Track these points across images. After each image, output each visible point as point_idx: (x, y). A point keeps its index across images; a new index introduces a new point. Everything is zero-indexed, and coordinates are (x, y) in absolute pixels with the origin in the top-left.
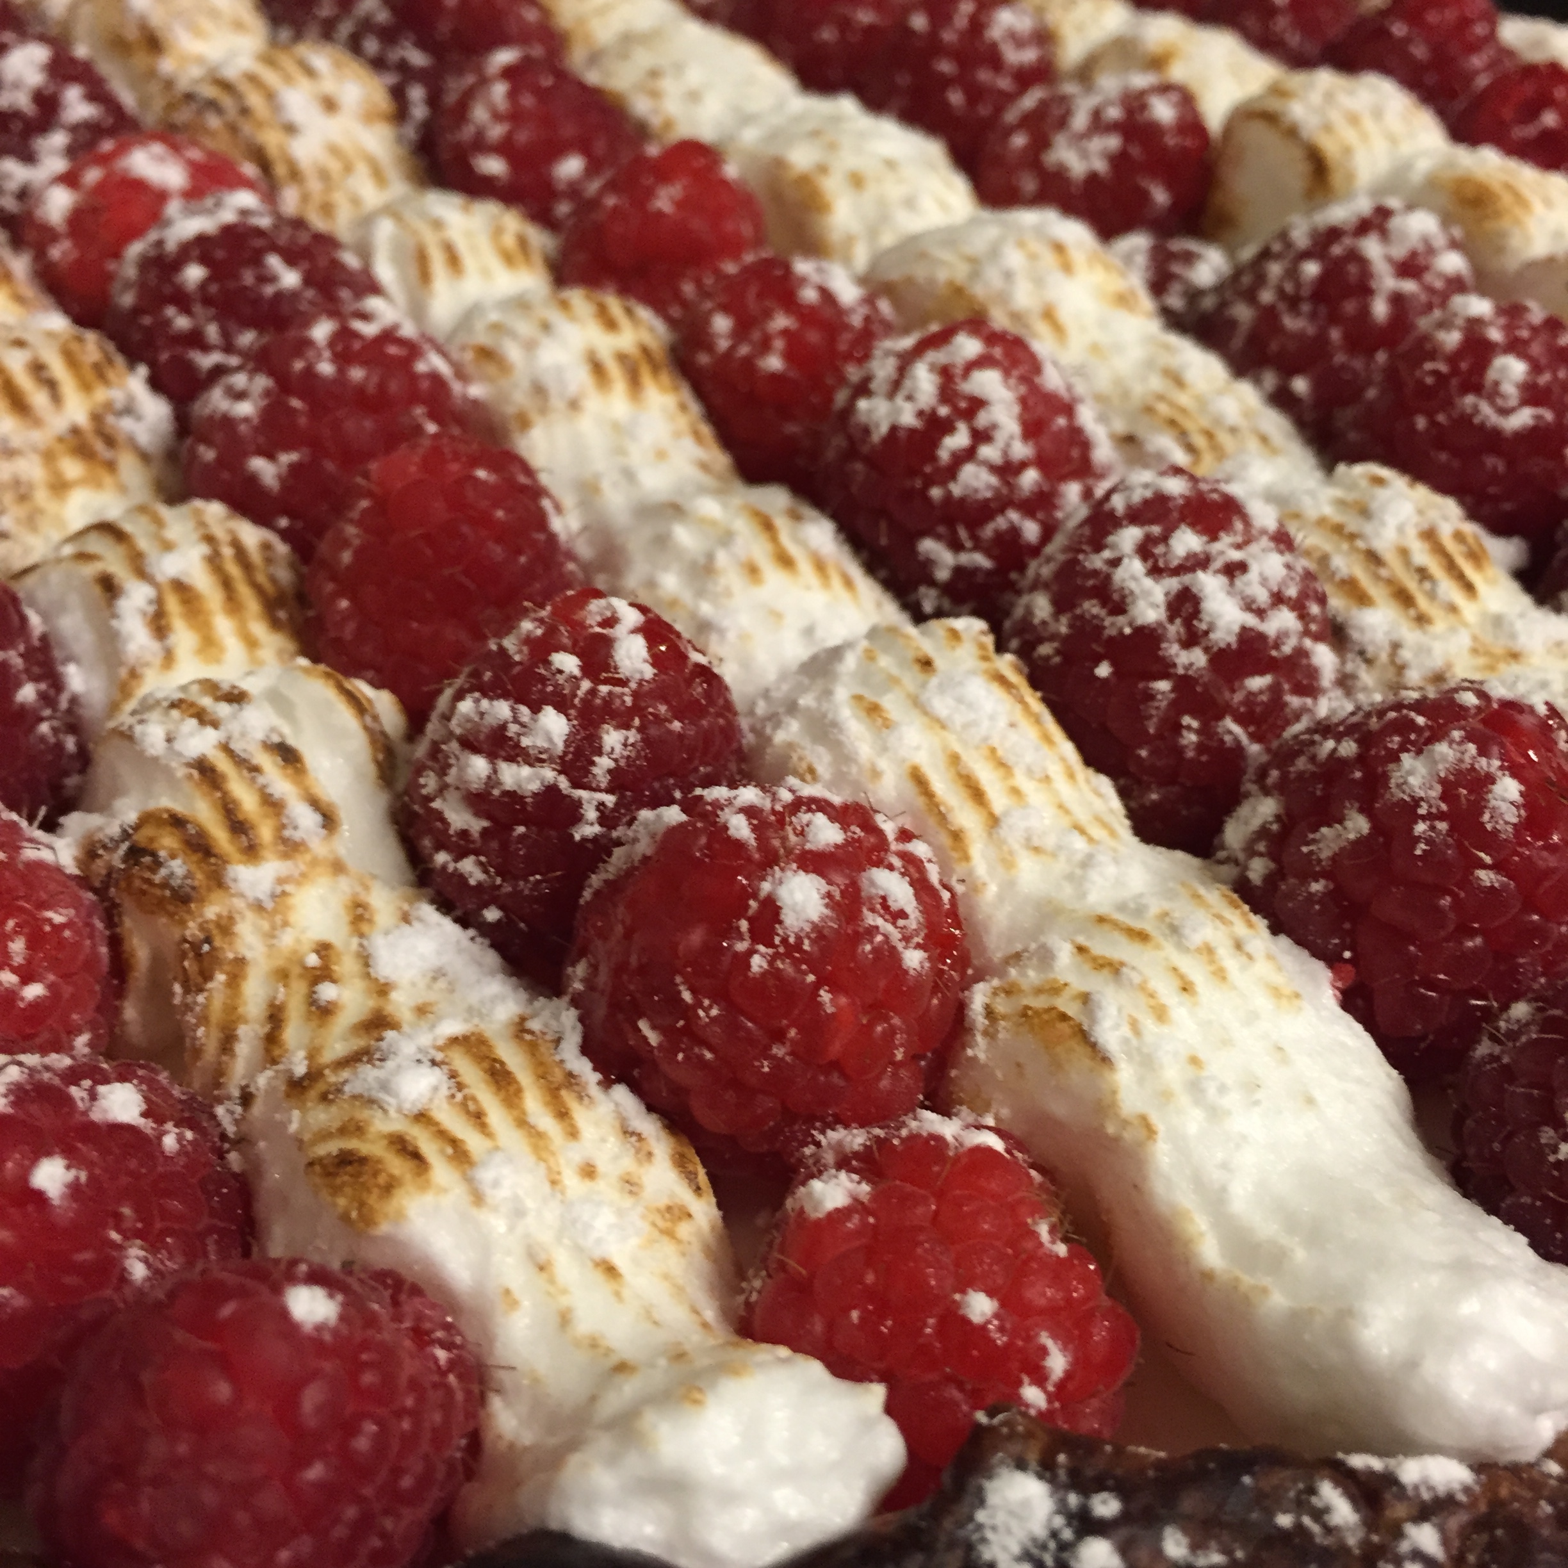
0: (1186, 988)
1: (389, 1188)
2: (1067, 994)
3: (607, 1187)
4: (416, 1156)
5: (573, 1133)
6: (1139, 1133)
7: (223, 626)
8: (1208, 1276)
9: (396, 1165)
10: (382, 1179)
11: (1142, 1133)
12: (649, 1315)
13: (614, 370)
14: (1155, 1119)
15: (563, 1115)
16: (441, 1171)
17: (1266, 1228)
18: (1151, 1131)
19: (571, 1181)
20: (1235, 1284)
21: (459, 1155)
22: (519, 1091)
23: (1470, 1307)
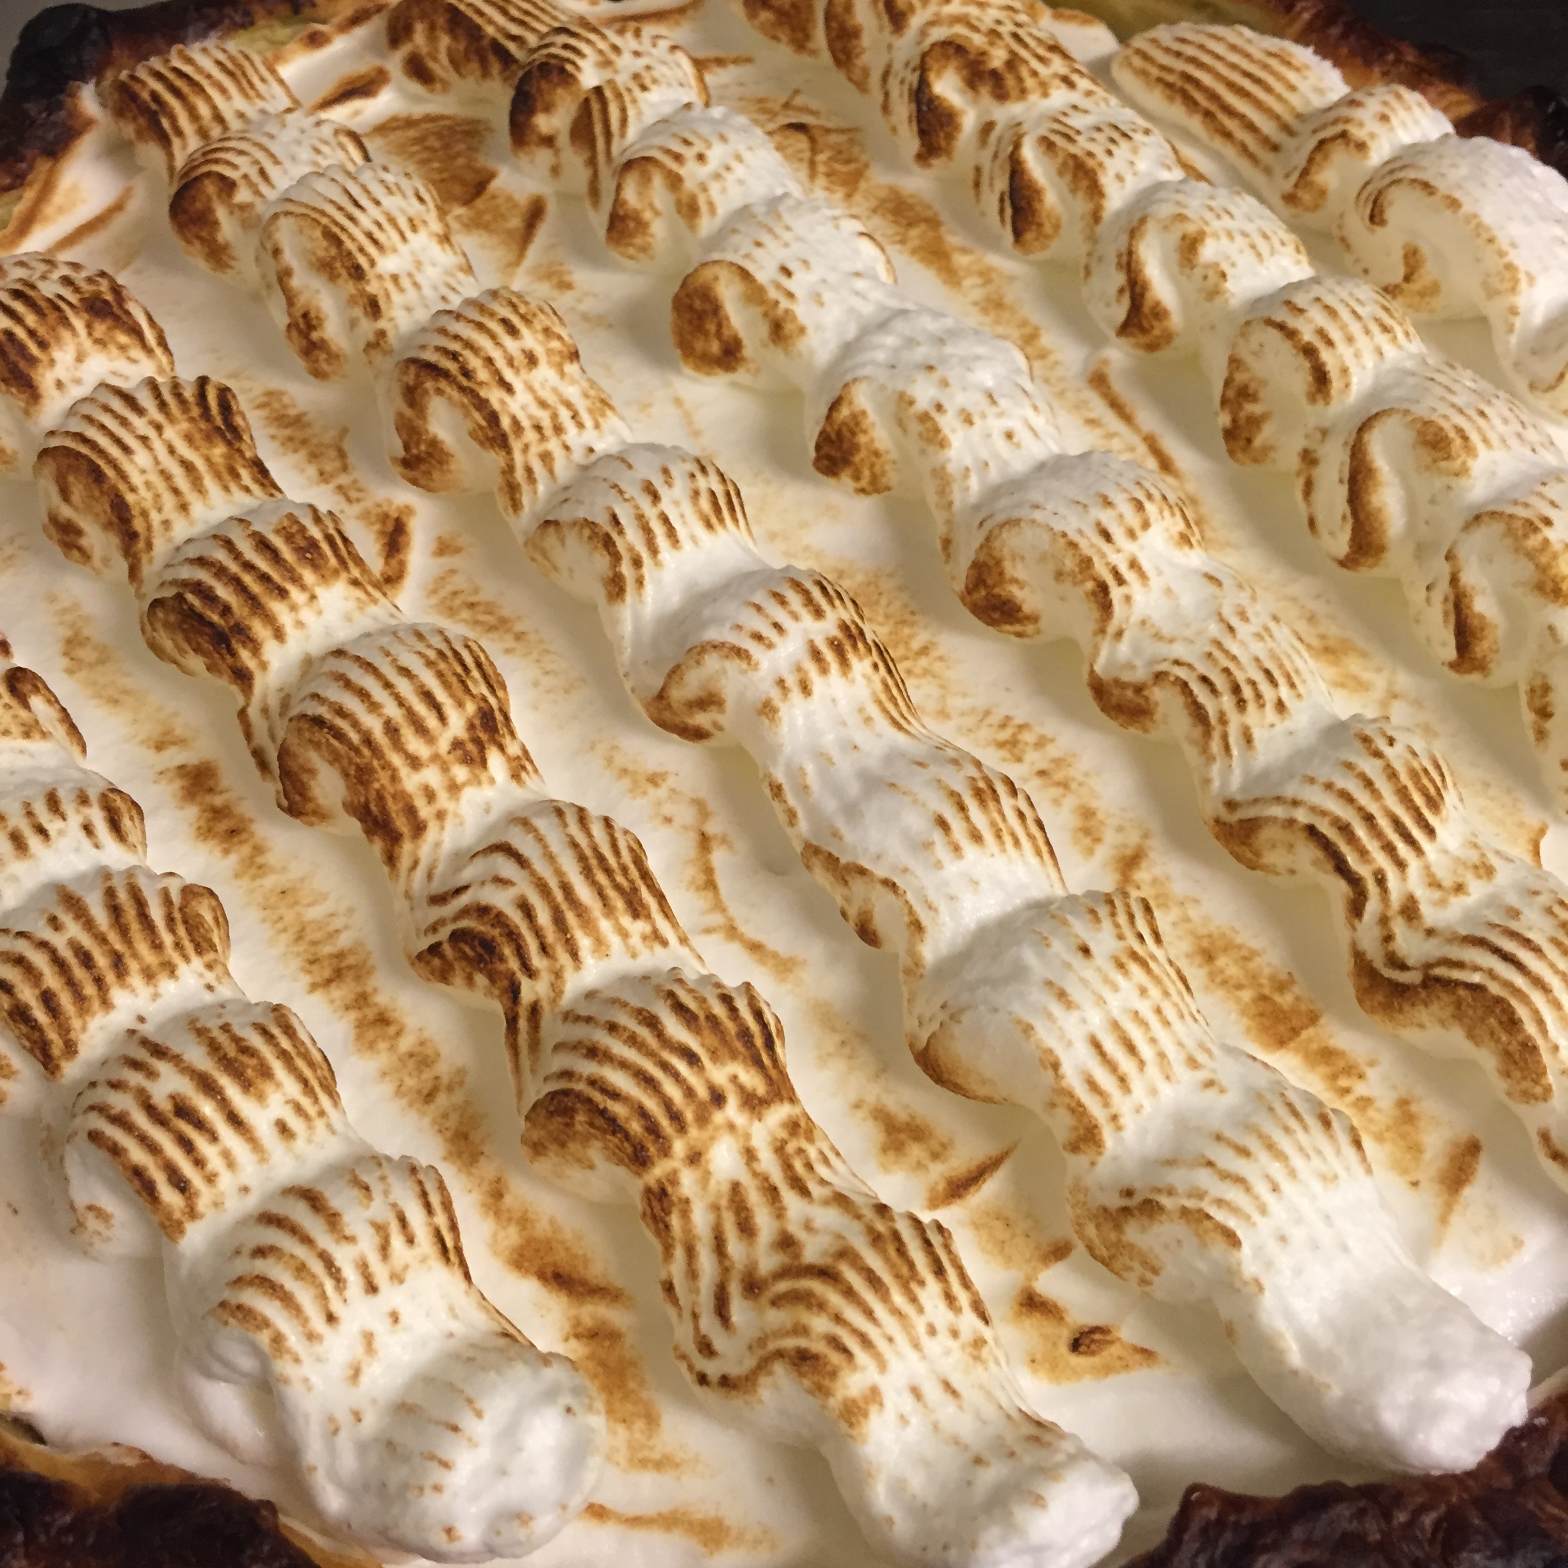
0: (1275, 1189)
1: (834, 1374)
2: (1207, 1199)
3: (943, 1337)
4: (845, 1351)
5: (921, 1310)
6: (1253, 1289)
7: (605, 925)
8: (1295, 1373)
9: (835, 1358)
10: (829, 1368)
11: (1255, 1289)
12: (978, 1416)
13: (829, 656)
14: (1265, 1282)
15: (914, 1300)
16: (861, 1356)
17: (1324, 1339)
18: (1261, 1289)
19: (925, 1339)
20: (1311, 1380)
21: (866, 1342)
22: (887, 1291)
23: (1441, 1393)
